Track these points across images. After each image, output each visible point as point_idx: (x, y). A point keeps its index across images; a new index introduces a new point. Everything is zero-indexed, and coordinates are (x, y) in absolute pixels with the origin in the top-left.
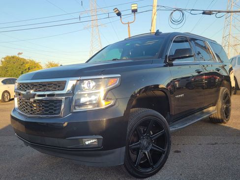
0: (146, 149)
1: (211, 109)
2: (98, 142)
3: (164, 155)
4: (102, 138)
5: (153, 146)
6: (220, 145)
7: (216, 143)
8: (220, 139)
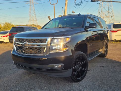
0: (78, 69)
1: (101, 50)
2: (62, 66)
3: (85, 72)
4: (64, 64)
5: (81, 68)
6: (106, 67)
7: (104, 66)
8: (105, 64)
